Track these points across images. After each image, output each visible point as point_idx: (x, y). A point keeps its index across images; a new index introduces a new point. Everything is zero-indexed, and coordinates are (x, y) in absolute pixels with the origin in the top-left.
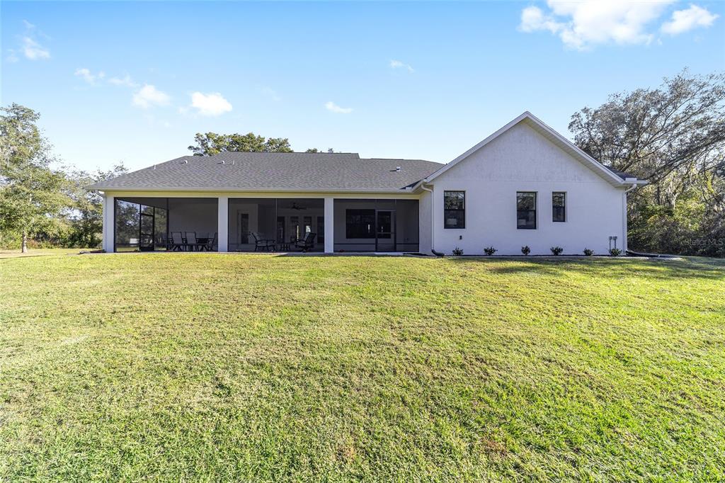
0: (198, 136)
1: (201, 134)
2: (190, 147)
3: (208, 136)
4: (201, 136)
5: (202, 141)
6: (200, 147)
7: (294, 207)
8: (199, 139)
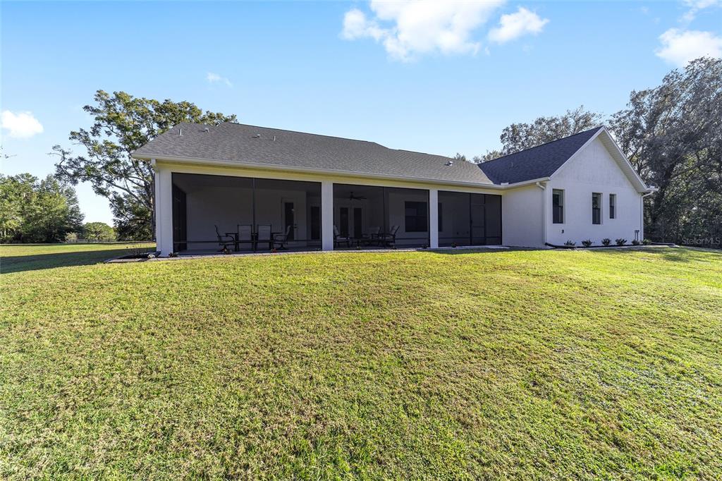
0: (100, 95)
1: (105, 92)
2: (87, 108)
3: (119, 97)
4: (106, 95)
5: (107, 102)
6: (101, 109)
7: (352, 197)
8: (102, 99)
